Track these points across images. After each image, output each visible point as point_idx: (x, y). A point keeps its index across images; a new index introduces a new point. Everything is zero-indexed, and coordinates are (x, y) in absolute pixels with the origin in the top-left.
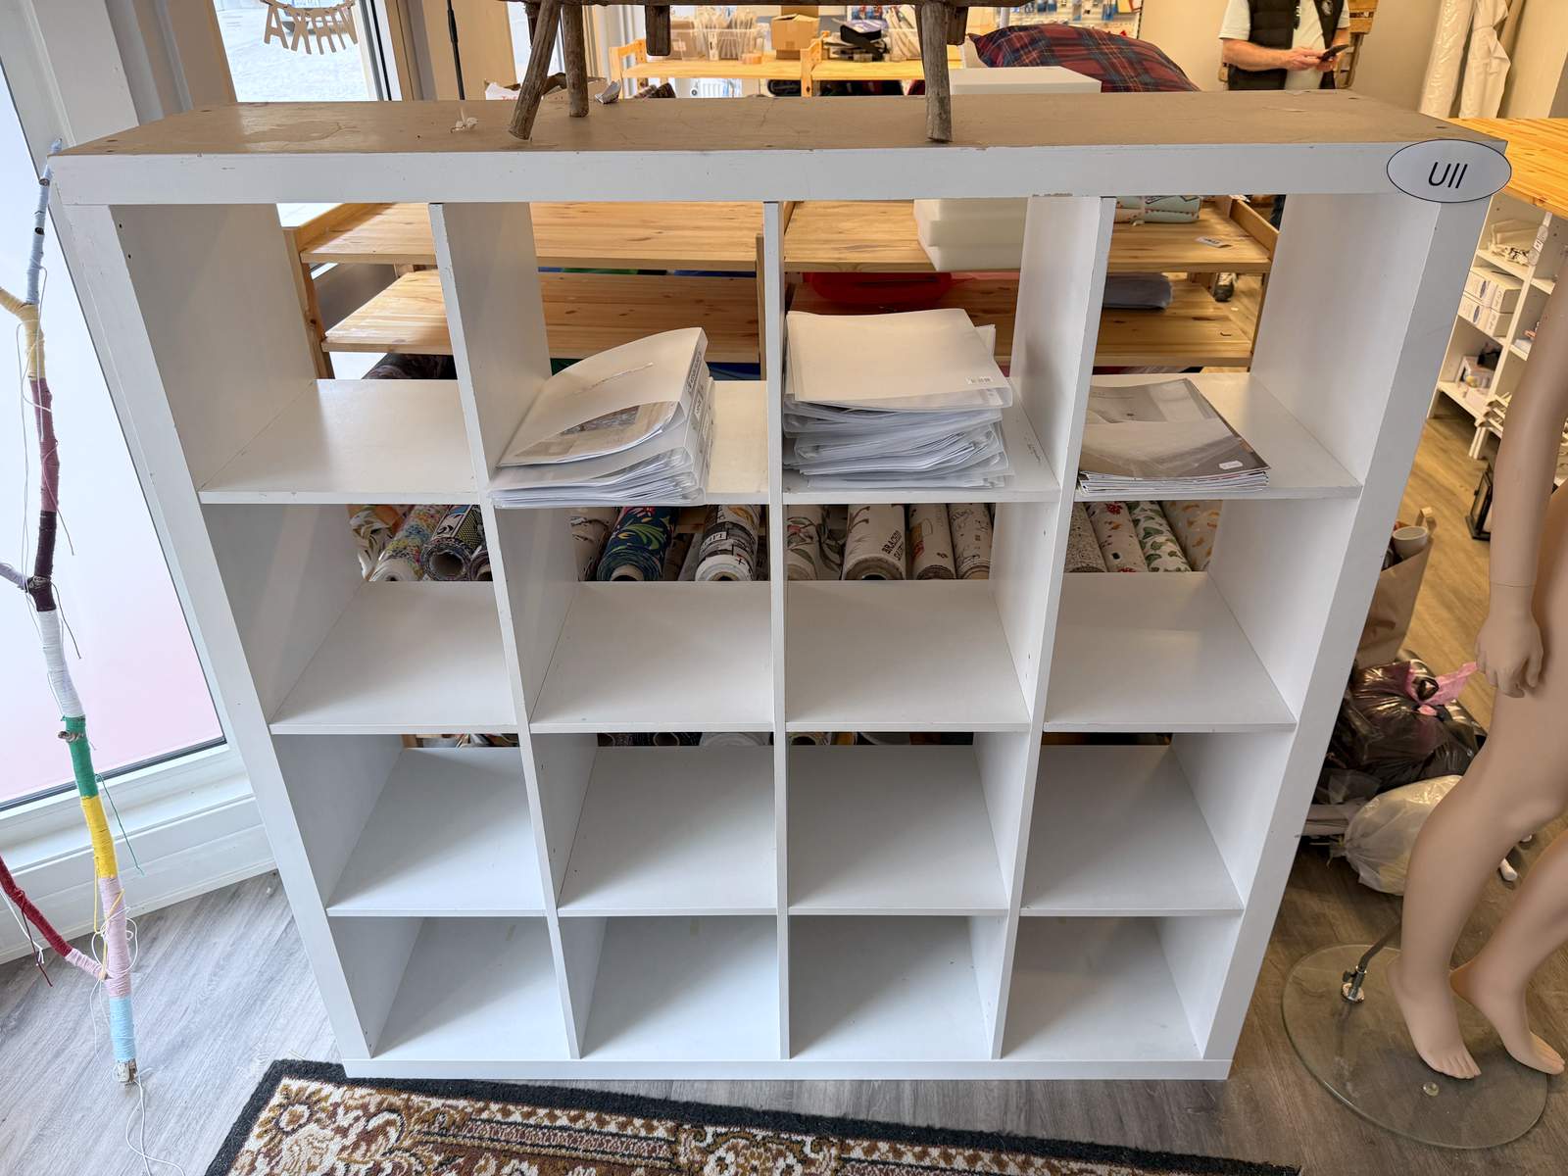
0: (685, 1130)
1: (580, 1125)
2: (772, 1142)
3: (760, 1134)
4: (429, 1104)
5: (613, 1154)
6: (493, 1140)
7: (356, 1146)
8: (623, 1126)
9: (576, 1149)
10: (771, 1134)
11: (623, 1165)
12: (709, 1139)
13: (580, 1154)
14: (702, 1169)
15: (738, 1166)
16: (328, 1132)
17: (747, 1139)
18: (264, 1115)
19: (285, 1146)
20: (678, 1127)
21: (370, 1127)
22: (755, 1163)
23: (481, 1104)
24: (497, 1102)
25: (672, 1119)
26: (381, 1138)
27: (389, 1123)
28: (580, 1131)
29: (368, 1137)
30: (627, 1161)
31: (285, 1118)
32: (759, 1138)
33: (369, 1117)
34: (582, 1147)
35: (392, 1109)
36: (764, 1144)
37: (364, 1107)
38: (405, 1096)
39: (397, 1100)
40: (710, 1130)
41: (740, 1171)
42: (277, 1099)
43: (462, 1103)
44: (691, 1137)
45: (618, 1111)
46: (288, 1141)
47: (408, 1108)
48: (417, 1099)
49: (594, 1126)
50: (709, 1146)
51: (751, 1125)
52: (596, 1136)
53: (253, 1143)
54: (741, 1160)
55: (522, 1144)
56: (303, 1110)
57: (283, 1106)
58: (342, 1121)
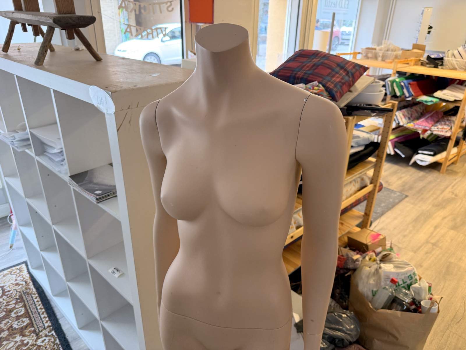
0: (50, 328)
1: (39, 311)
2: (57, 345)
3: (58, 341)
4: (31, 286)
5: (35, 321)
6: (27, 301)
7: (13, 284)
8: (44, 317)
9: (33, 315)
10: (59, 343)
11: (33, 325)
12: (50, 334)
13: (32, 316)
14: (40, 338)
15: (45, 344)
16: (14, 279)
17: (54, 340)
18: (14, 268)
19: (7, 276)
20: (51, 326)
21: (19, 283)
22: (48, 346)
23: (36, 293)
24: (38, 295)
25: (52, 323)
26: (18, 286)
27: (22, 285)
28: (38, 312)
29: (17, 284)
30: (35, 325)
31: (14, 271)
32: (56, 342)
33: (22, 281)
34: (34, 315)
35: (26, 283)
36: (55, 344)
37: (24, 278)
38: (31, 281)
39: (29, 281)
40: (53, 332)
41: (44, 346)
42: (18, 267)
43: (34, 290)
44: (49, 330)
45: (47, 313)
46: (9, 275)
47: (28, 284)
48: (31, 284)
49: (41, 313)
50: (48, 335)
51: (58, 338)
52: (39, 315)
53: (5, 272)
54: (47, 344)
55: (29, 306)
56: (18, 271)
57: (17, 269)
58: (19, 279)
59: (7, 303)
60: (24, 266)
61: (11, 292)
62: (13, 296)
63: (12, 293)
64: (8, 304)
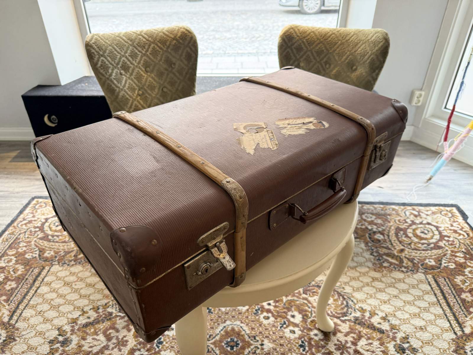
16: (449, 222)
18: (441, 208)
19: (437, 215)
21: (458, 231)
26: (458, 235)
27: (463, 235)
29: (455, 232)
31: (445, 212)
33: (461, 230)
35: (468, 234)
46: (439, 215)
56: (450, 215)
57: (447, 211)
58: (454, 224)
59: (452, 251)
60: (454, 210)
61: (451, 239)
62: (457, 247)
63: (453, 241)
64: (454, 254)
